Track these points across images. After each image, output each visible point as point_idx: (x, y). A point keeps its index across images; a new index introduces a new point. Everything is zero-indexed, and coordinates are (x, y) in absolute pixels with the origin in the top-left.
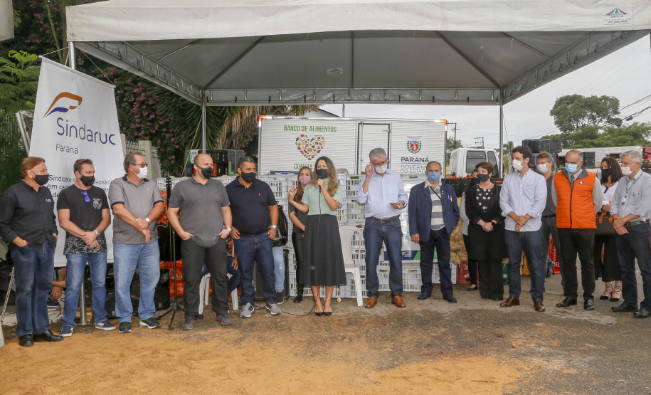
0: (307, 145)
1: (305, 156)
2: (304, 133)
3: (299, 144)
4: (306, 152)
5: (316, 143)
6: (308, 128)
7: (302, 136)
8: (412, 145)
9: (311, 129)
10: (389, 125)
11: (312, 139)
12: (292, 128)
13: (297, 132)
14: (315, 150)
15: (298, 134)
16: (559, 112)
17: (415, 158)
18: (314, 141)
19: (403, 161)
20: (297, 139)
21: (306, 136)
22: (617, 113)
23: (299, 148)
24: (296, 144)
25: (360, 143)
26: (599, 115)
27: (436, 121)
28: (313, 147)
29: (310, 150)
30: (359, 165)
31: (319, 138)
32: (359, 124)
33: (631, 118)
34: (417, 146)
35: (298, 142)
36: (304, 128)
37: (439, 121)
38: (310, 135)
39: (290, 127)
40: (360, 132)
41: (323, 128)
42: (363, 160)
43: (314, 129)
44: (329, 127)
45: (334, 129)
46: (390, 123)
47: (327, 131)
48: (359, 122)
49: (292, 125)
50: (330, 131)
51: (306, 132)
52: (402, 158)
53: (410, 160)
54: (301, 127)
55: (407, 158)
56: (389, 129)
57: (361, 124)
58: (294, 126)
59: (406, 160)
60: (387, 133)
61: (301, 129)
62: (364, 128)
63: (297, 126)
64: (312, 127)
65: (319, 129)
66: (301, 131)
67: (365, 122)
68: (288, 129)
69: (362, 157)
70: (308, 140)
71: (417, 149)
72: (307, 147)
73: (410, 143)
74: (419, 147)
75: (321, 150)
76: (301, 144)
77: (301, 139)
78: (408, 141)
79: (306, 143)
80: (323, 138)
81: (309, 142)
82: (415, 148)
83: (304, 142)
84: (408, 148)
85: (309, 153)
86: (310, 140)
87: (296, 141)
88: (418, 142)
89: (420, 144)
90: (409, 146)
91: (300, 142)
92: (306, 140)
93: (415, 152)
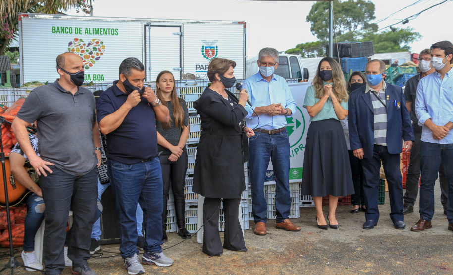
0: (83, 51)
2: (79, 36)
3: (73, 50)
4: (82, 59)
5: (95, 49)
6: (83, 31)
7: (76, 40)
8: (207, 51)
9: (87, 31)
10: (180, 27)
11: (89, 44)
12: (63, 30)
13: (69, 35)
14: (93, 57)
15: (71, 37)
16: (316, 18)
18: (91, 47)
19: (198, 70)
20: (70, 43)
21: (81, 40)
22: (372, 18)
24: (69, 49)
25: (147, 49)
26: (354, 20)
28: (91, 53)
29: (86, 57)
31: (97, 42)
32: (145, 26)
33: (407, 21)
34: (213, 51)
35: (71, 47)
36: (78, 31)
38: (87, 38)
39: (60, 28)
40: (147, 35)
41: (102, 30)
42: (152, 68)
43: (91, 32)
44: (109, 29)
45: (115, 32)
46: (181, 25)
47: (106, 33)
48: (145, 23)
49: (63, 26)
50: (111, 34)
51: (81, 35)
52: (196, 66)
53: (206, 68)
54: (74, 29)
55: (202, 66)
56: (180, 31)
57: (148, 25)
58: (65, 27)
59: (201, 68)
60: (179, 36)
61: (74, 31)
62: (151, 30)
63: (69, 27)
64: (88, 29)
65: (97, 31)
66: (74, 33)
67: (152, 24)
68: (57, 32)
69: (150, 65)
70: (84, 44)
71: (213, 56)
72: (83, 54)
73: (205, 48)
74: (215, 52)
75: (101, 56)
76: (75, 49)
77: (75, 44)
78: (203, 47)
79: (81, 48)
80: (103, 42)
81: (86, 47)
82: (211, 54)
83: (79, 47)
84: (203, 54)
85: (86, 60)
86: (87, 45)
87: (69, 46)
88: (214, 47)
89: (217, 49)
90: (204, 52)
91: (73, 47)
92: (82, 45)
93: (211, 59)
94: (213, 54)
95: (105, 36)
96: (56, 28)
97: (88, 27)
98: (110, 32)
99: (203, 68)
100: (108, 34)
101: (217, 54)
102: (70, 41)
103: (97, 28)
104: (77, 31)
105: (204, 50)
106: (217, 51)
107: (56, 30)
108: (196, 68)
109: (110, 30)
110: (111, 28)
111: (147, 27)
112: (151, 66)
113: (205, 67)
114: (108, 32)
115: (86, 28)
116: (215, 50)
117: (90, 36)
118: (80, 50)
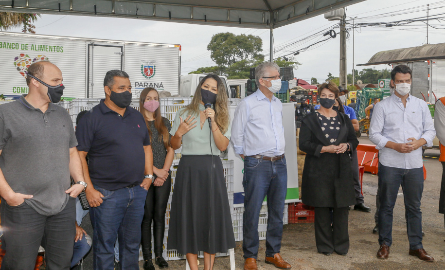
0: (28, 66)
2: (24, 52)
3: (19, 65)
6: (29, 47)
7: (22, 55)
8: (146, 70)
9: (33, 48)
10: (122, 47)
11: (35, 59)
12: (10, 46)
13: (15, 50)
15: (17, 53)
17: (149, 83)
19: (137, 86)
20: (16, 58)
21: (27, 56)
23: (18, 69)
24: (15, 64)
25: (90, 66)
27: (170, 46)
30: (90, 90)
31: (42, 58)
32: (89, 45)
34: (151, 70)
35: (17, 62)
36: (25, 47)
37: (173, 46)
38: (33, 54)
39: (7, 44)
40: (91, 53)
41: (47, 47)
42: (95, 84)
43: (37, 48)
44: (54, 47)
45: (60, 50)
46: (123, 45)
47: (52, 50)
48: (89, 43)
49: (9, 42)
50: (56, 51)
51: (26, 51)
52: (136, 83)
53: (145, 85)
54: (20, 45)
55: (141, 83)
56: (122, 51)
57: (92, 45)
58: (12, 42)
59: (140, 85)
60: (120, 56)
61: (20, 47)
62: (94, 49)
63: (15, 43)
64: (34, 46)
65: (42, 48)
66: (20, 49)
67: (96, 43)
68: (4, 47)
69: (92, 81)
70: (30, 60)
71: (151, 74)
73: (144, 67)
74: (153, 71)
76: (21, 64)
77: (21, 59)
78: (142, 66)
79: (27, 63)
80: (48, 58)
81: (31, 62)
82: (149, 73)
83: (25, 62)
84: (142, 72)
86: (32, 60)
87: (15, 60)
88: (152, 67)
89: (155, 69)
90: (143, 71)
91: (19, 62)
92: (27, 60)
93: (149, 77)
94: (151, 72)
95: (50, 53)
96: (3, 44)
97: (34, 44)
98: (56, 50)
99: (142, 85)
100: (53, 51)
101: (155, 73)
102: (16, 56)
103: (43, 45)
104: (23, 47)
105: (143, 69)
106: (155, 71)
107: (3, 46)
108: (136, 85)
109: (56, 48)
110: (57, 46)
111: (91, 47)
112: (94, 82)
113: (143, 84)
114: (53, 49)
115: (33, 45)
116: (153, 70)
117: (36, 52)
118: (26, 65)
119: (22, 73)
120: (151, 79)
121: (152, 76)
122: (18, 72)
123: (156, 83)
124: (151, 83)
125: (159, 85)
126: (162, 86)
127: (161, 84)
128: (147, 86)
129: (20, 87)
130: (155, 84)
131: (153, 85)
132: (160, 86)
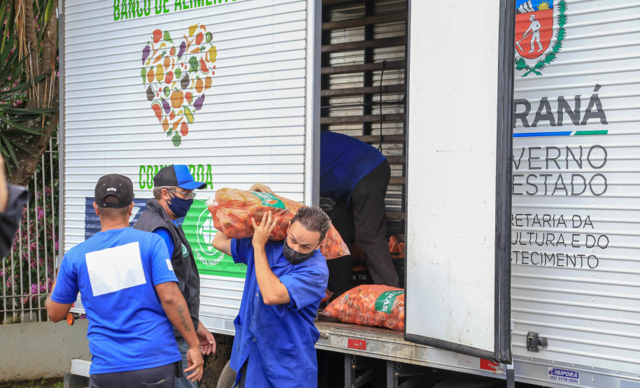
0: (169, 78)
1: (165, 124)
2: (162, 22)
4: (167, 107)
5: (194, 64)
7: (157, 35)
11: (183, 47)
13: (144, 20)
14: (189, 97)
15: (147, 29)
17: (536, 101)
20: (146, 52)
21: (167, 36)
23: (150, 94)
24: (144, 74)
31: (199, 38)
35: (148, 64)
51: (166, 19)
66: (153, 13)
68: (122, 14)
70: (173, 51)
71: (546, 44)
72: (170, 86)
74: (556, 26)
75: (205, 92)
76: (155, 71)
77: (155, 52)
79: (167, 66)
80: (210, 35)
81: (176, 58)
82: (536, 37)
83: (162, 61)
85: (177, 111)
86: (178, 50)
87: (144, 61)
91: (151, 64)
92: (168, 53)
93: (532, 63)
94: (546, 32)
95: (216, 9)
96: (121, 2)
100: (223, 2)
101: (562, 32)
102: (144, 42)
106: (563, 19)
116: (556, 13)
117: (185, 15)
118: (165, 72)
119: (155, 108)
120: (546, 73)
121: (551, 57)
122: (149, 104)
123: (569, 97)
124: (544, 102)
125: (583, 108)
126: (601, 114)
127: (595, 99)
128: (523, 116)
129: (152, 164)
130: (562, 102)
131: (554, 109)
132: (589, 114)
